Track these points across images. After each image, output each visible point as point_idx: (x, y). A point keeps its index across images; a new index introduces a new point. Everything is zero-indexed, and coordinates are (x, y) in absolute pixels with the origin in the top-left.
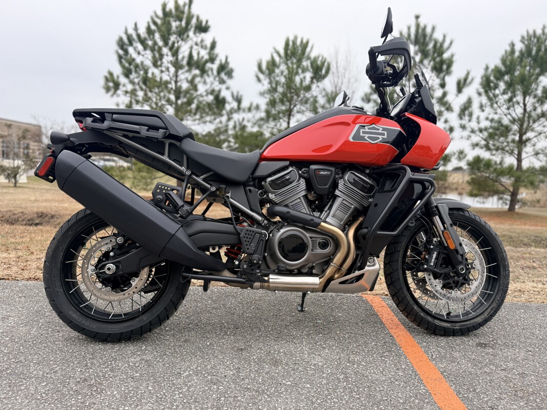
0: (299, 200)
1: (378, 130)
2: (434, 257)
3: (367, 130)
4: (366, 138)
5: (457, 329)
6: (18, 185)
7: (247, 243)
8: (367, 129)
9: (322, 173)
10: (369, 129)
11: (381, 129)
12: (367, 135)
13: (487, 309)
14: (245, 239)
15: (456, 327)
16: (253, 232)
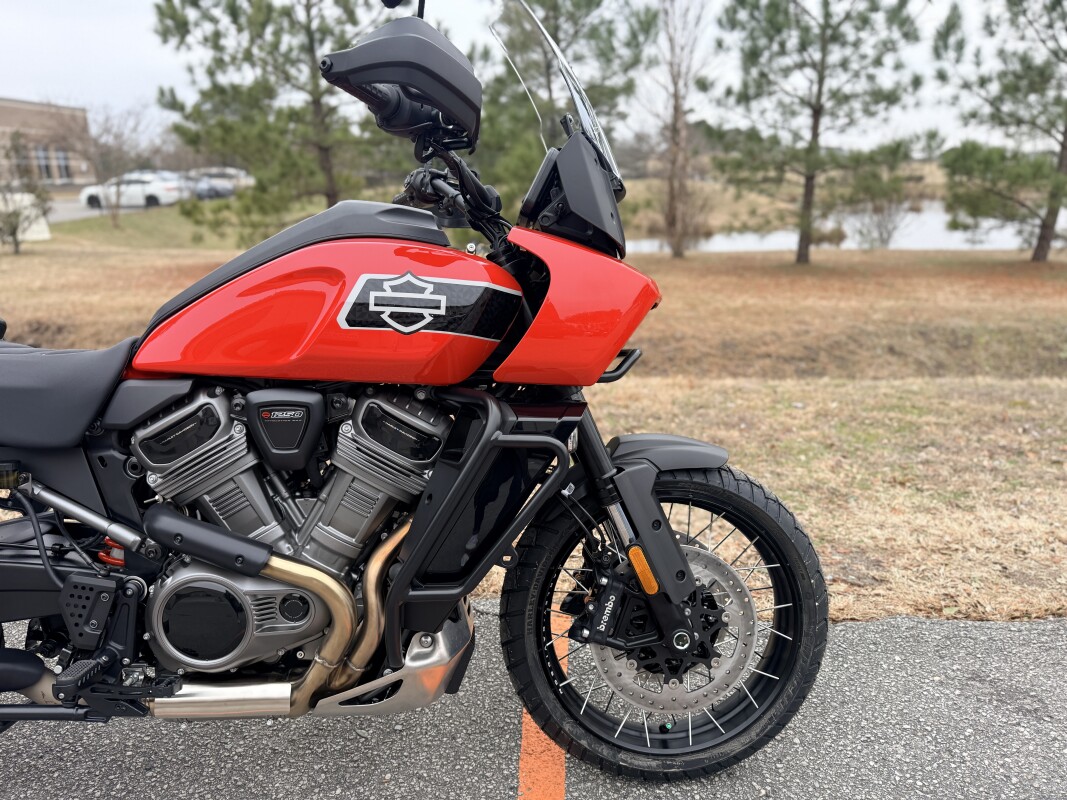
0: (231, 486)
1: (422, 290)
2: (608, 611)
3: (389, 293)
4: (385, 317)
5: (675, 773)
6: (23, 247)
7: (77, 620)
8: (389, 290)
9: (279, 415)
10: (394, 289)
11: (430, 288)
12: (388, 310)
13: (759, 718)
14: (72, 609)
15: (672, 767)
16: (91, 589)
